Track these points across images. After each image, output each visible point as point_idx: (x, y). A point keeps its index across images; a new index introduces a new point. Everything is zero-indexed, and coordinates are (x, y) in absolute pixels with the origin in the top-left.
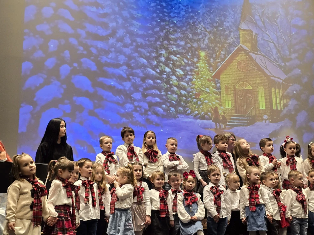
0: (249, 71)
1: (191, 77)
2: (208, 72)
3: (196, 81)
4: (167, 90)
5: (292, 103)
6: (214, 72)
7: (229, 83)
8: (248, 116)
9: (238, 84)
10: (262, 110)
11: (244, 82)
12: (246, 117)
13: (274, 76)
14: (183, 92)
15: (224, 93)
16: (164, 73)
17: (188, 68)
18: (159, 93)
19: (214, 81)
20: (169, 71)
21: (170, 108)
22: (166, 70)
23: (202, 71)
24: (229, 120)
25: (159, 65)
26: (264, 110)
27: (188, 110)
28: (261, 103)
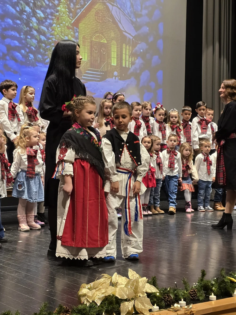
0: (105, 22)
1: (52, 21)
2: (68, 19)
3: (56, 27)
4: (26, 33)
5: (138, 61)
6: (73, 20)
7: (86, 33)
8: (101, 72)
9: (95, 35)
10: (114, 66)
11: (100, 35)
12: (99, 72)
13: (126, 32)
14: (43, 38)
15: (82, 44)
16: (24, 13)
17: (48, 11)
18: (18, 36)
19: (73, 29)
20: (29, 12)
21: (29, 54)
22: (26, 10)
23: (62, 16)
24: (84, 74)
25: (19, 3)
26: (115, 66)
27: (47, 59)
28: (113, 59)
